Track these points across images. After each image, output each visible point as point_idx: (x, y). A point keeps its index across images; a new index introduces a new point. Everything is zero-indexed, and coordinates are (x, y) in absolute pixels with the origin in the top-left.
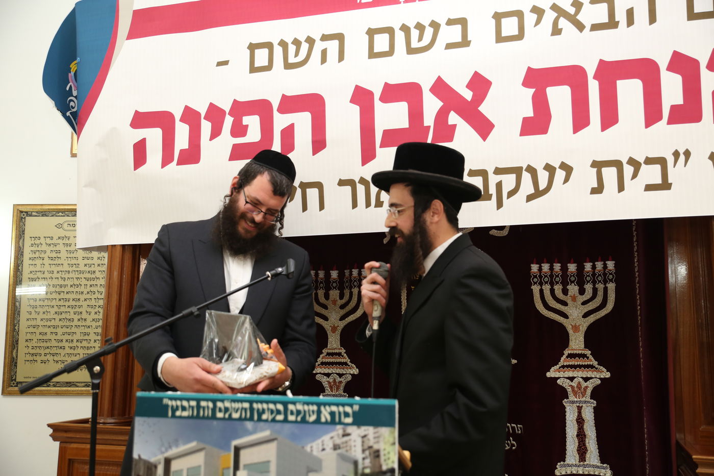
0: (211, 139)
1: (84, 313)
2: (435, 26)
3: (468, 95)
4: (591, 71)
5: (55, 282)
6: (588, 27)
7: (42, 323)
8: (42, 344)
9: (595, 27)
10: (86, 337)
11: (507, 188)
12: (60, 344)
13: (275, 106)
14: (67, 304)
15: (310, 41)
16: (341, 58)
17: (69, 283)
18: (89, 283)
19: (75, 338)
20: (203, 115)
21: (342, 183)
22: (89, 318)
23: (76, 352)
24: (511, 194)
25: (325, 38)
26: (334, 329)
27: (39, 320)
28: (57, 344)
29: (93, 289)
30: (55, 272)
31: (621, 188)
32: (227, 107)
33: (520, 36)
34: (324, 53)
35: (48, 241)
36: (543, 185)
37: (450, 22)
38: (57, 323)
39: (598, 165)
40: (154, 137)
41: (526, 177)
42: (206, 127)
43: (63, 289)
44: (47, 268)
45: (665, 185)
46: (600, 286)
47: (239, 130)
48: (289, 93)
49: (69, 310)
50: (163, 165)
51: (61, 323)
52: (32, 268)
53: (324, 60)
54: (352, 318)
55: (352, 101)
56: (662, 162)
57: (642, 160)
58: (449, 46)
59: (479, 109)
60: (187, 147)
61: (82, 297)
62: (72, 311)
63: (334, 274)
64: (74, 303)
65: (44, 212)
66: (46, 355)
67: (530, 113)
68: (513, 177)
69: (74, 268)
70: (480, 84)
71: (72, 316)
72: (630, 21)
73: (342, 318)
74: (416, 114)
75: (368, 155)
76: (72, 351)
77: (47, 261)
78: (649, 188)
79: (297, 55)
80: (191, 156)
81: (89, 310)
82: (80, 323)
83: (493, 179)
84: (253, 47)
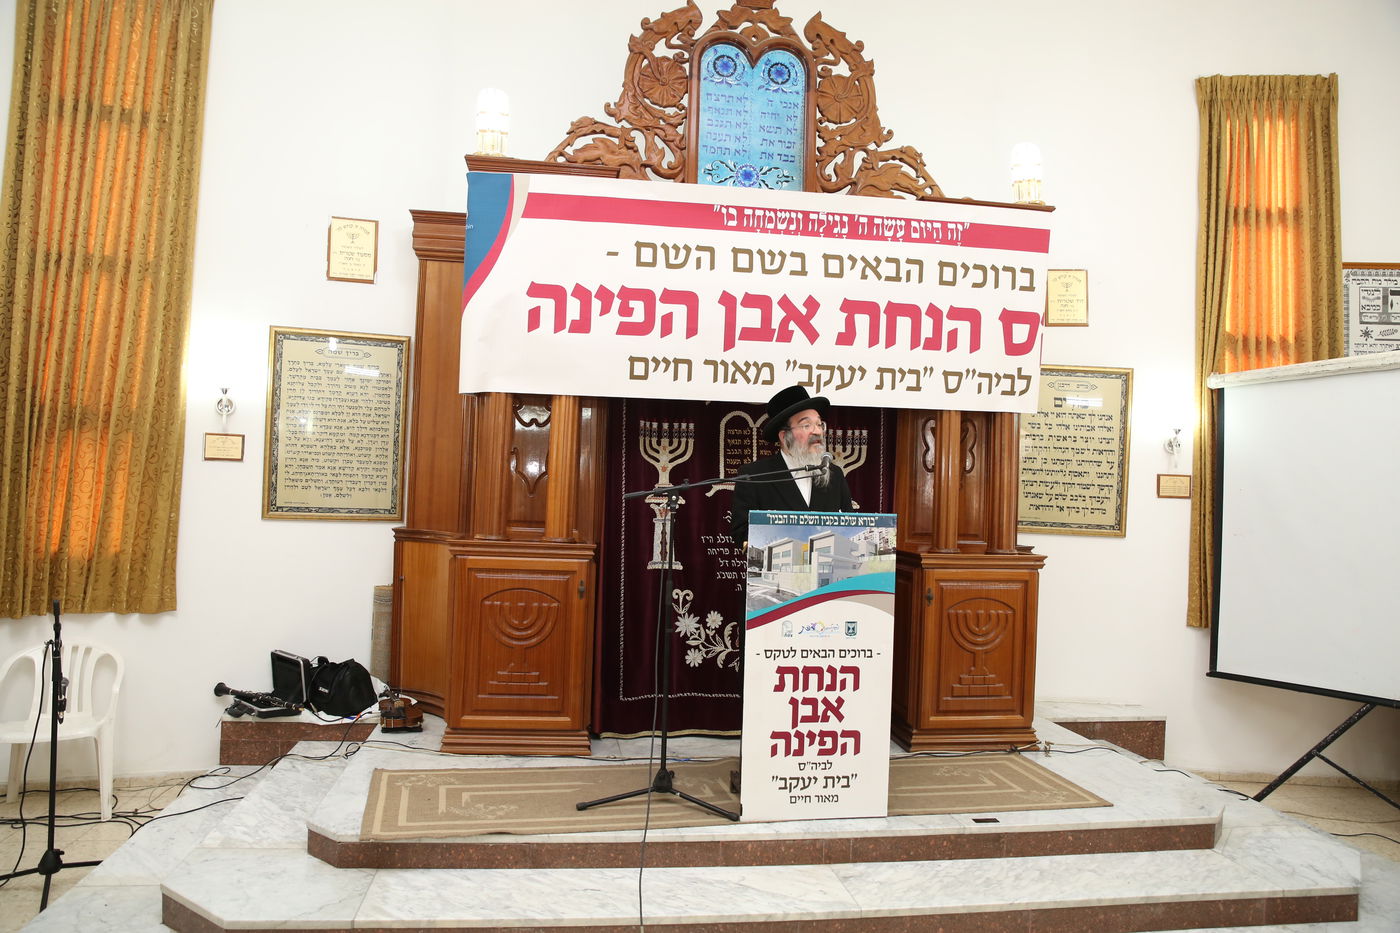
0: (601, 314)
1: (347, 440)
2: (782, 254)
3: (804, 311)
4: (882, 308)
5: (317, 408)
6: (883, 278)
7: (302, 449)
8: (303, 470)
9: (888, 279)
10: (349, 465)
11: (824, 379)
12: (322, 471)
13: (658, 296)
14: (329, 431)
15: (687, 249)
16: (712, 267)
17: (331, 410)
18: (351, 411)
19: (337, 465)
20: (594, 294)
21: (707, 362)
22: (352, 446)
23: (338, 478)
24: (826, 383)
25: (699, 248)
26: (664, 469)
27: (299, 446)
28: (318, 471)
29: (355, 417)
30: (316, 399)
31: (893, 388)
32: (616, 291)
33: (840, 275)
34: (699, 260)
35: (308, 366)
36: (847, 380)
37: (793, 254)
38: (319, 449)
39: (881, 371)
40: (548, 306)
41: (837, 373)
42: (596, 305)
43: (324, 416)
44: (306, 394)
45: (918, 388)
46: (857, 447)
47: (625, 311)
48: (670, 288)
49: (331, 437)
50: (556, 331)
51: (322, 450)
52: (291, 393)
53: (698, 266)
54: (680, 461)
55: (721, 301)
56: (917, 373)
57: (906, 370)
58: (793, 273)
59: (811, 322)
60: (578, 318)
61: (344, 425)
62: (334, 438)
63: (666, 426)
64: (336, 431)
65: (302, 336)
66: (307, 481)
67: (843, 330)
68: (829, 372)
69: (336, 396)
70: (812, 304)
71: (334, 443)
72: (908, 280)
73: (671, 461)
74: (766, 318)
75: (729, 344)
76: (334, 478)
77: (307, 387)
78: (909, 389)
79: (676, 258)
80: (582, 326)
81: (352, 438)
82: (341, 451)
83: (816, 372)
84: (639, 245)
